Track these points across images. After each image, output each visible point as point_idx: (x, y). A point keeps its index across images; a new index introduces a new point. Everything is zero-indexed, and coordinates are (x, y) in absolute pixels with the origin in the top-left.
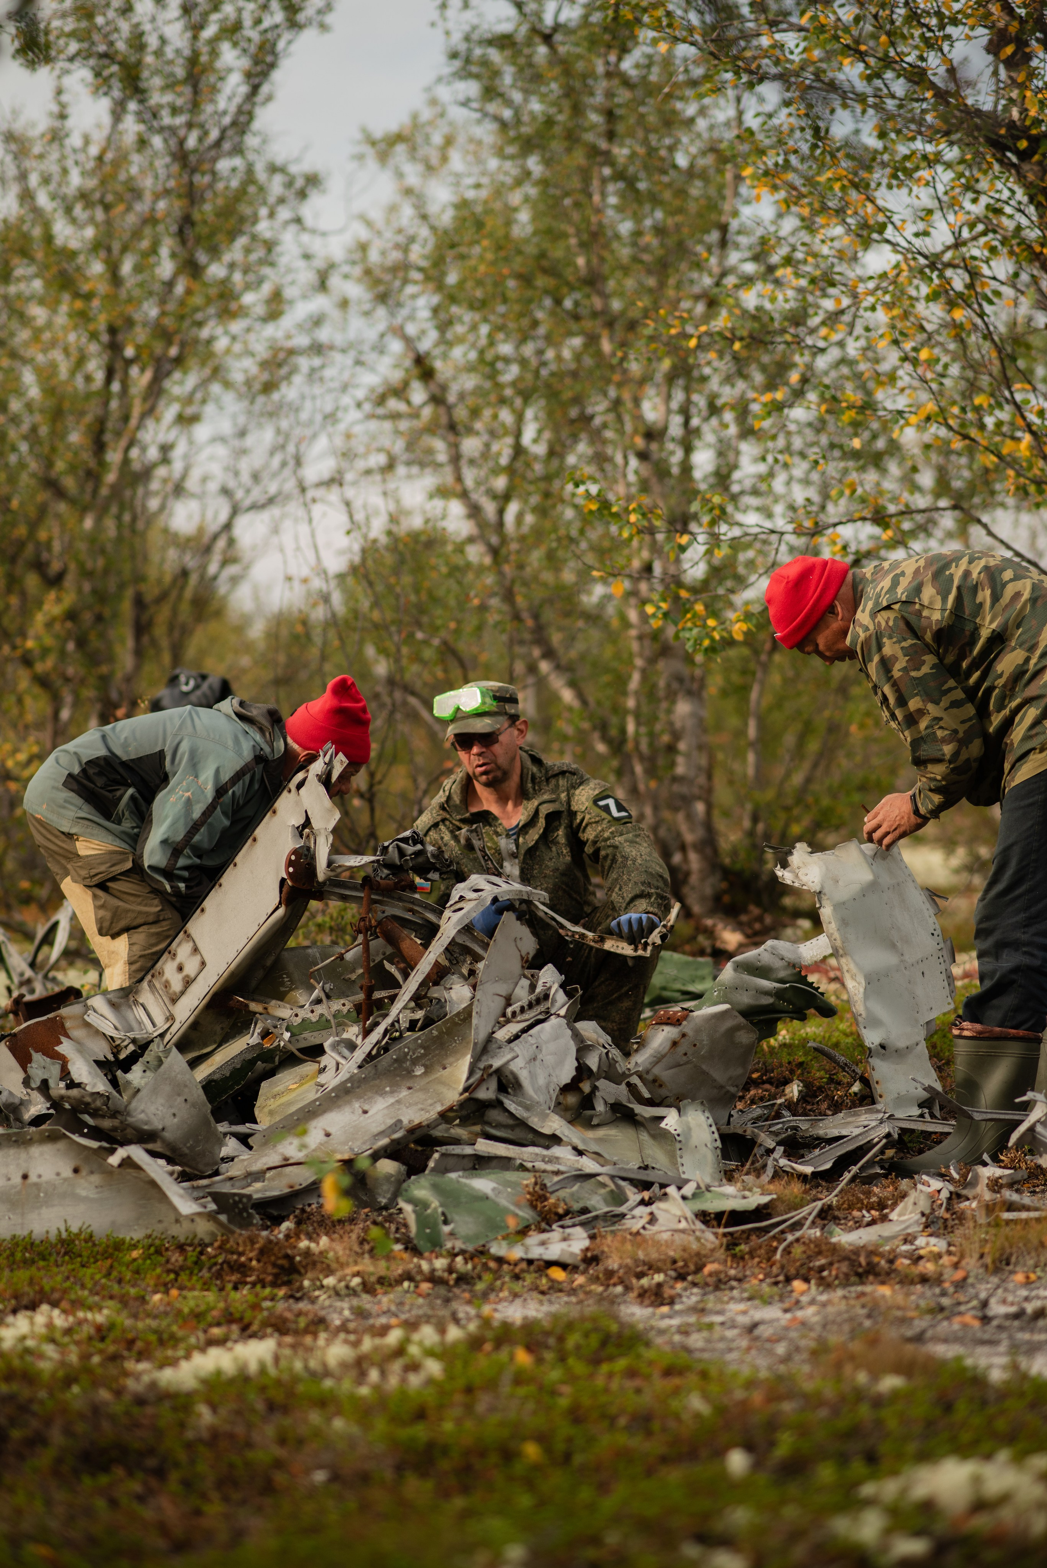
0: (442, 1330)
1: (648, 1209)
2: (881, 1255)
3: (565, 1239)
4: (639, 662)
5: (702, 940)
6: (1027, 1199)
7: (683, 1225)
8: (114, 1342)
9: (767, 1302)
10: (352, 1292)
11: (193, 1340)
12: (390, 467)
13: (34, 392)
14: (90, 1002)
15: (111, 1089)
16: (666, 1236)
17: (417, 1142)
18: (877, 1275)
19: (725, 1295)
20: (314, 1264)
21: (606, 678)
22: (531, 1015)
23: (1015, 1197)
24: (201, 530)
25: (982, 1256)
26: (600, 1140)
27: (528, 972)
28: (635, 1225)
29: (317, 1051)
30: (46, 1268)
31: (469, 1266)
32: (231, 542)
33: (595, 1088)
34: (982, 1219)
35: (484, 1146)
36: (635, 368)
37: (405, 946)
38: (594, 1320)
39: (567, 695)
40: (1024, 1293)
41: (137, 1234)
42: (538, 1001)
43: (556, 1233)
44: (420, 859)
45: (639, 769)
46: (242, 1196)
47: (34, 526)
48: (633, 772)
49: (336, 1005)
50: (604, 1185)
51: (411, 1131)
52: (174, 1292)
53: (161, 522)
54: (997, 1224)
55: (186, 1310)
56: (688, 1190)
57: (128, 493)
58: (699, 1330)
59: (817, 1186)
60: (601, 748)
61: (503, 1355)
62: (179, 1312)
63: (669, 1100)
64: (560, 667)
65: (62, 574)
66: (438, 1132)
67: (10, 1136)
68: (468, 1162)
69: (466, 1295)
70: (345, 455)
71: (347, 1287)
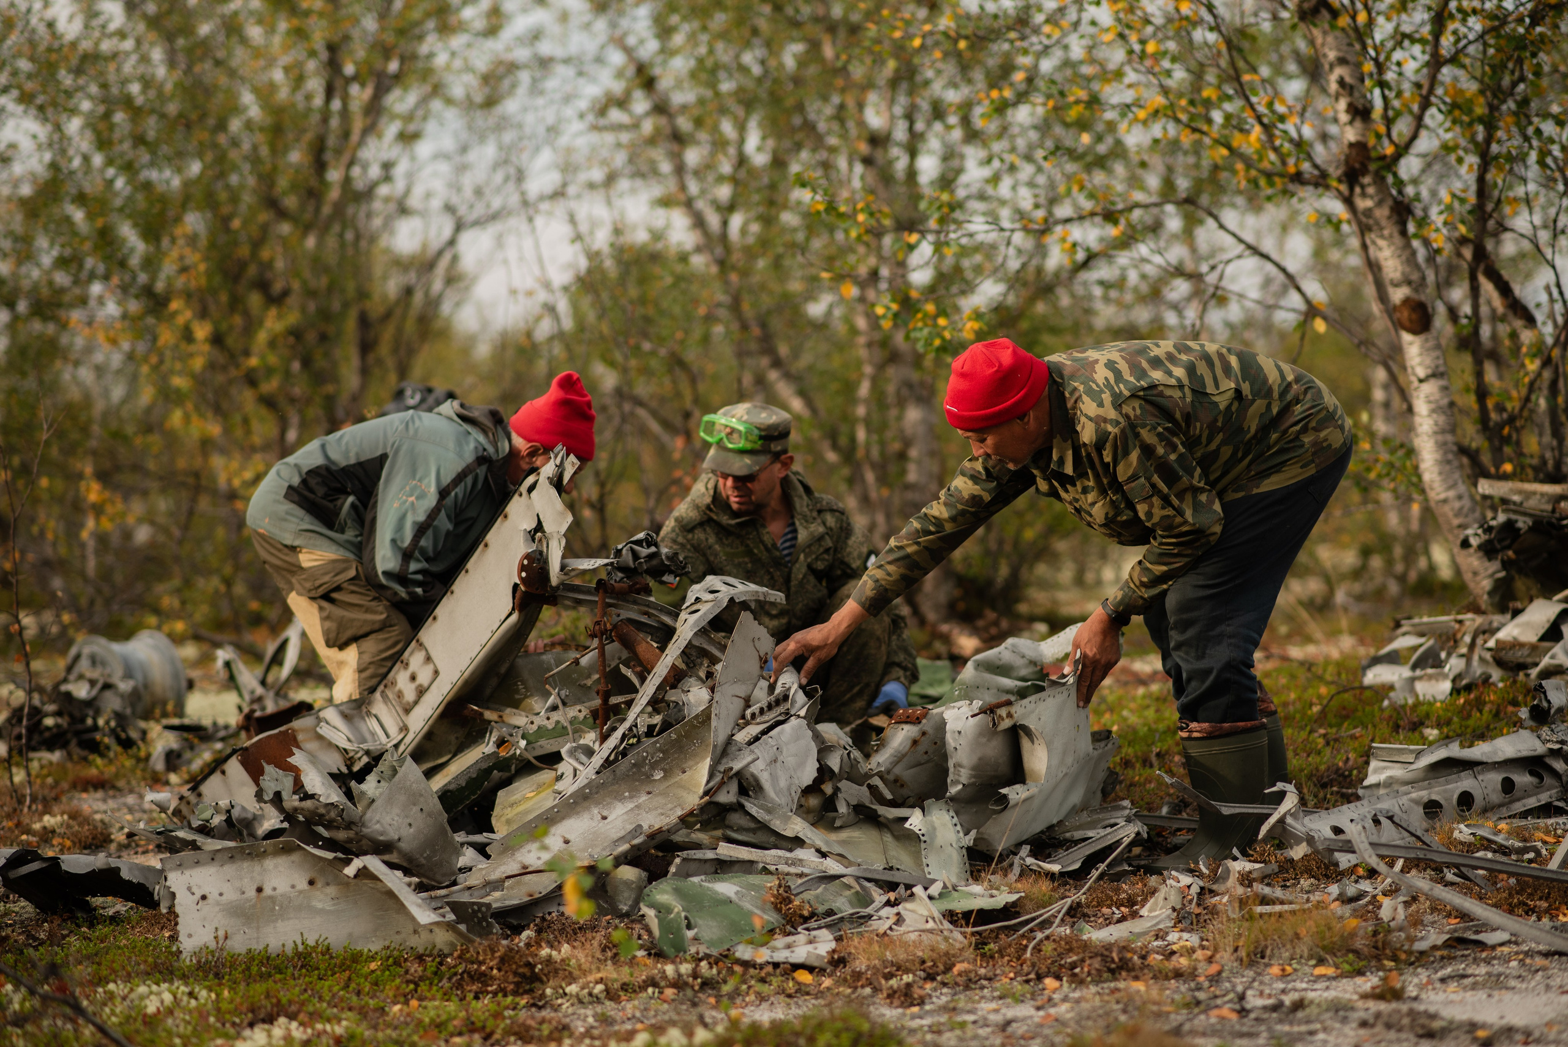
0: (689, 1034)
1: (895, 910)
2: (1134, 951)
3: (810, 942)
4: (868, 370)
5: (939, 646)
6: (1278, 893)
7: (931, 925)
9: (1019, 1000)
10: (595, 999)
12: (611, 179)
13: (254, 112)
14: (322, 714)
15: (344, 800)
16: (913, 936)
17: (657, 848)
18: (1129, 970)
19: (976, 995)
20: (556, 971)
21: (834, 386)
22: (770, 716)
23: (1267, 890)
24: (425, 246)
25: (1236, 950)
26: (843, 843)
27: (766, 673)
28: (883, 926)
29: (554, 759)
30: (283, 982)
31: (714, 971)
32: (455, 259)
33: (837, 790)
34: (1235, 914)
35: (726, 850)
36: (858, 71)
37: (641, 649)
38: (844, 1020)
39: (797, 405)
40: (1281, 985)
41: (375, 946)
42: (778, 702)
43: (801, 937)
44: (655, 562)
45: (870, 476)
46: (480, 905)
47: (257, 244)
48: (863, 480)
49: (572, 712)
50: (849, 887)
51: (651, 836)
52: (414, 1003)
53: (383, 242)
54: (1251, 917)
55: (427, 1020)
56: (935, 890)
57: (350, 210)
58: (952, 1029)
59: (1064, 884)
60: (832, 456)
62: (420, 1021)
63: (911, 801)
64: (788, 376)
65: (286, 293)
66: (679, 837)
67: (241, 850)
68: (710, 868)
69: (712, 1000)
70: (568, 168)
71: (590, 994)
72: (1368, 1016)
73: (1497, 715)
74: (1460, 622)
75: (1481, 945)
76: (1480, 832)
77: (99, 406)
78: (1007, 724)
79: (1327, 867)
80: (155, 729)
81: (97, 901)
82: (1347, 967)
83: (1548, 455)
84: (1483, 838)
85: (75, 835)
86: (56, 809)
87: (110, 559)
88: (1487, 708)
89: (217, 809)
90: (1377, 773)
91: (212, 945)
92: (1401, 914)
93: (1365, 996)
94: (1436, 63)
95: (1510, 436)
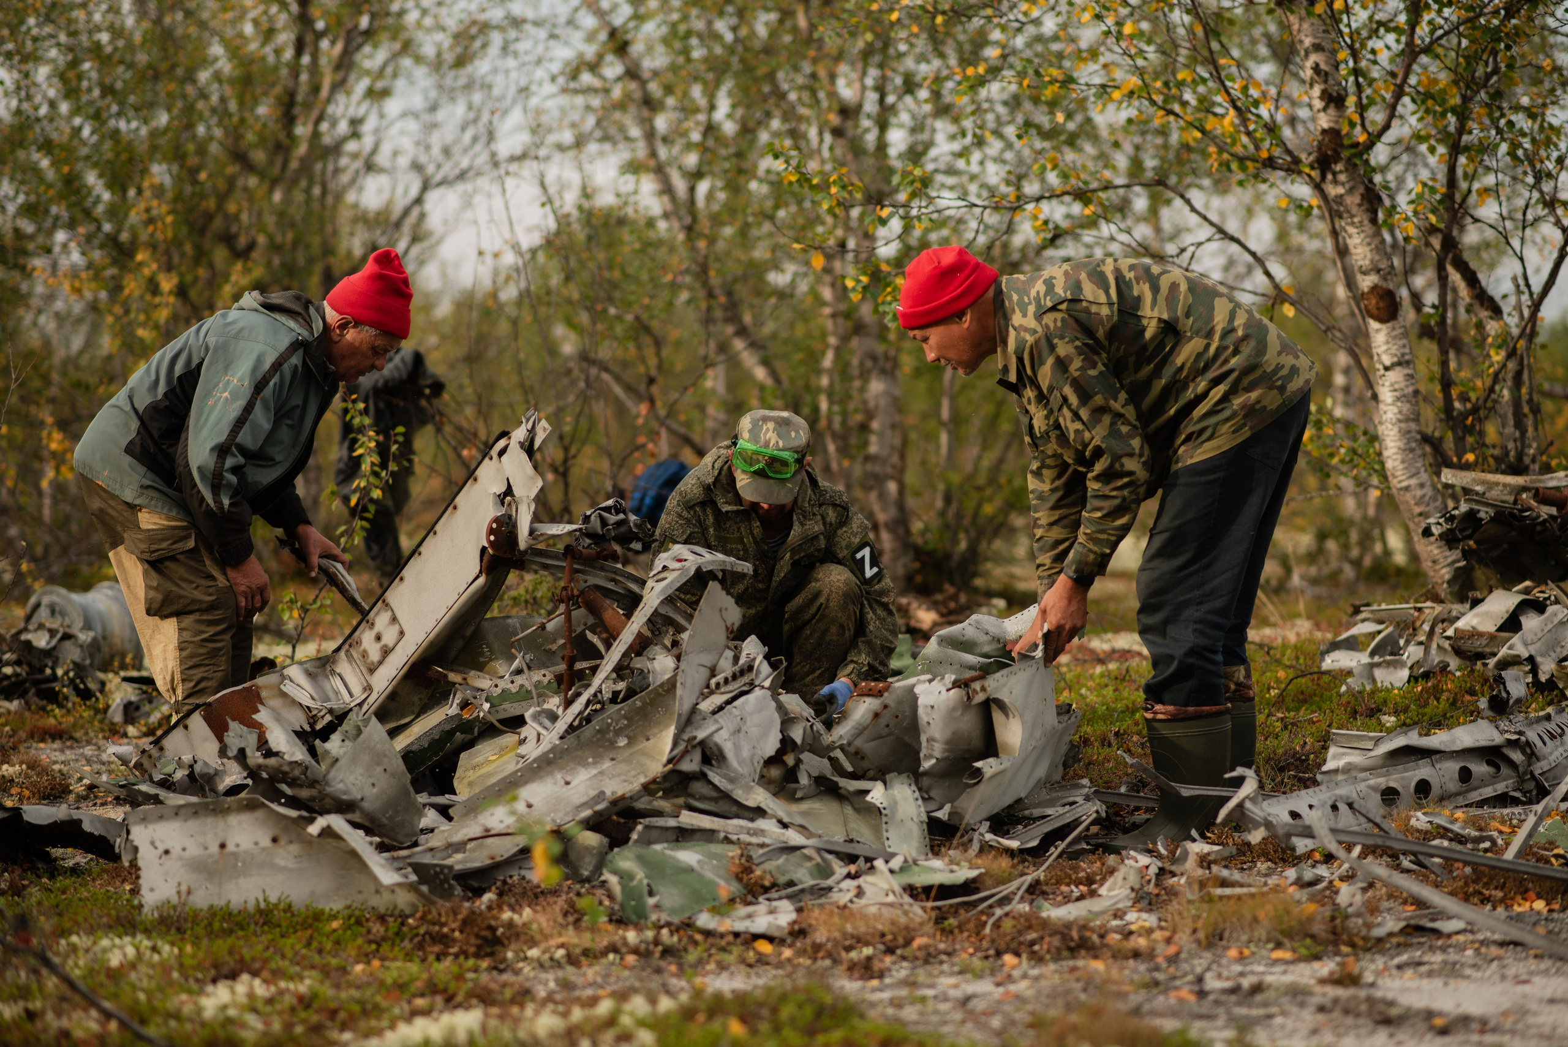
0: (653, 1001)
1: (855, 883)
2: (1093, 930)
3: (771, 913)
4: (832, 340)
6: (1237, 876)
7: (891, 898)
8: (317, 1012)
9: (979, 976)
10: (556, 964)
11: (397, 1011)
12: (579, 143)
13: (225, 66)
14: (286, 672)
15: (309, 759)
16: (873, 910)
17: (620, 814)
18: (1088, 949)
19: (935, 969)
20: (518, 935)
21: (798, 356)
22: (735, 686)
23: (1225, 873)
24: (390, 203)
25: (1195, 931)
26: (804, 814)
27: (732, 644)
28: (843, 898)
29: (516, 723)
30: (246, 938)
31: (675, 939)
32: (422, 216)
33: (799, 761)
34: (1194, 896)
35: (688, 819)
37: (608, 615)
38: (807, 991)
39: (760, 373)
40: (1238, 968)
41: (336, 905)
42: (742, 673)
43: (762, 907)
44: (623, 529)
45: (831, 447)
46: (442, 867)
47: (223, 197)
48: (825, 451)
49: (537, 676)
50: (810, 859)
51: (614, 803)
52: (376, 963)
53: (351, 197)
54: (1210, 899)
55: (389, 981)
56: (896, 863)
57: (318, 166)
58: (912, 1003)
59: (1024, 861)
61: (716, 1026)
62: (382, 983)
63: (871, 773)
64: (753, 345)
65: (251, 246)
66: (641, 804)
67: (206, 806)
68: (670, 835)
69: (673, 968)
70: (537, 129)
71: (552, 959)
72: (1326, 1001)
73: (1453, 703)
74: (1419, 610)
75: (1437, 933)
76: (1437, 820)
77: (60, 354)
78: (980, 698)
79: (1284, 851)
80: (113, 680)
81: (57, 852)
82: (1304, 951)
83: (1511, 445)
84: (1439, 826)
85: (34, 784)
86: (14, 759)
87: (66, 507)
88: (1444, 697)
89: (180, 763)
90: (1336, 759)
91: (175, 900)
92: (1359, 899)
93: (1322, 981)
94: (1411, 53)
95: (1473, 425)
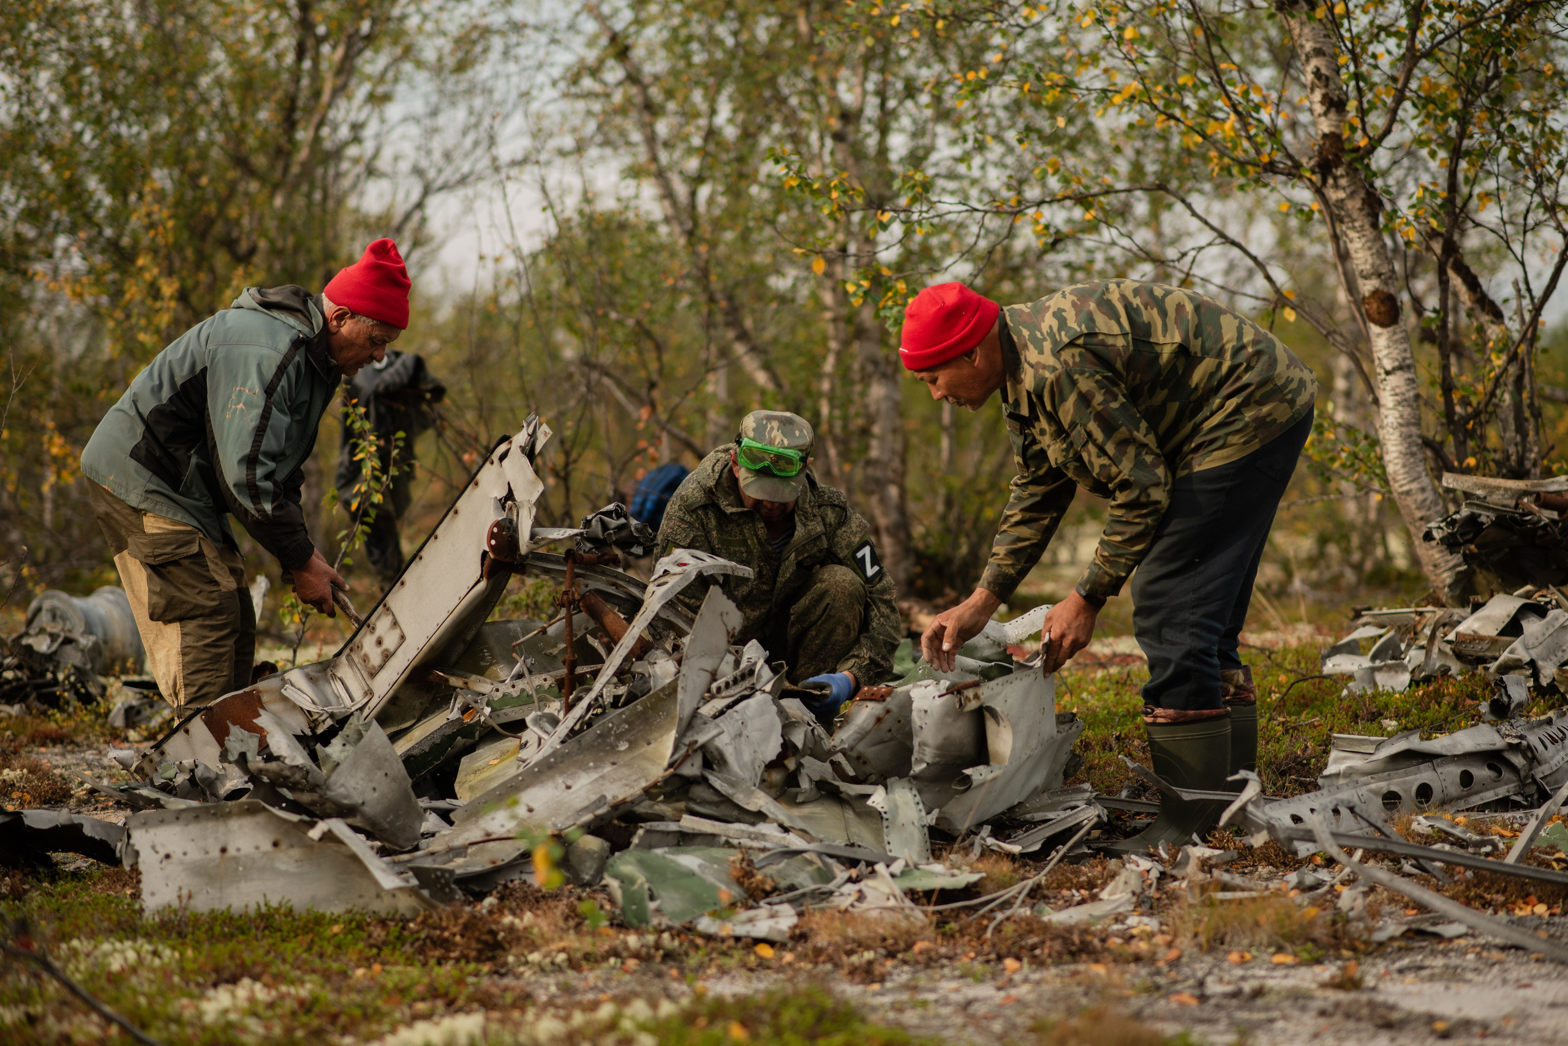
0: (654, 1005)
1: (856, 887)
2: (1094, 934)
3: (772, 917)
4: (833, 345)
6: (1238, 880)
7: (892, 902)
8: (318, 1016)
9: (980, 980)
10: (557, 968)
11: (397, 1015)
12: (580, 148)
13: (226, 71)
14: (287, 676)
15: (310, 763)
16: (874, 914)
17: (621, 818)
18: (1089, 953)
19: (936, 974)
20: (519, 939)
21: (799, 361)
22: (736, 691)
23: (1226, 877)
24: (393, 210)
25: (1196, 935)
26: (805, 818)
27: (733, 648)
28: (844, 903)
29: (517, 727)
30: (247, 942)
31: (676, 943)
32: (423, 221)
33: (800, 766)
34: (1195, 900)
35: (689, 823)
37: (609, 620)
38: (808, 995)
39: (762, 378)
40: (1239, 972)
41: (337, 909)
42: (743, 677)
43: (763, 911)
44: (624, 533)
45: (832, 452)
46: (444, 871)
47: (224, 202)
48: (826, 455)
49: (538, 680)
50: (811, 863)
51: (615, 807)
52: (377, 967)
53: (352, 202)
54: (1211, 903)
55: (390, 985)
56: (897, 868)
57: (320, 171)
58: (913, 1007)
59: (1025, 865)
61: (717, 1030)
62: (383, 987)
63: (873, 778)
64: (754, 349)
65: (252, 251)
66: (642, 809)
67: (207, 810)
68: (671, 839)
69: (674, 972)
70: (538, 134)
71: (553, 963)
72: (1327, 1005)
73: (1455, 708)
74: (1421, 614)
75: (1438, 937)
76: (1439, 825)
77: (61, 359)
78: (973, 705)
79: (1285, 855)
80: (114, 685)
81: (58, 856)
82: (1305, 956)
83: (1512, 450)
84: (1440, 830)
85: (35, 788)
86: (15, 763)
87: (67, 512)
88: (1445, 701)
89: (181, 768)
90: (1337, 763)
91: (175, 904)
92: (1360, 903)
93: (1324, 986)
94: (1412, 58)
95: (1474, 430)
